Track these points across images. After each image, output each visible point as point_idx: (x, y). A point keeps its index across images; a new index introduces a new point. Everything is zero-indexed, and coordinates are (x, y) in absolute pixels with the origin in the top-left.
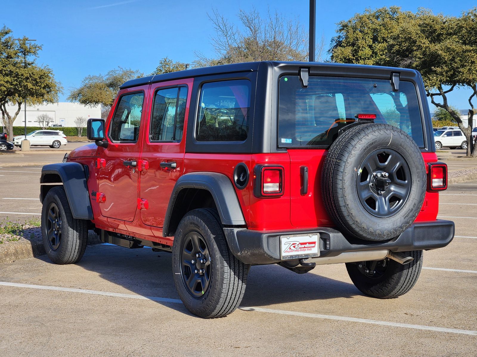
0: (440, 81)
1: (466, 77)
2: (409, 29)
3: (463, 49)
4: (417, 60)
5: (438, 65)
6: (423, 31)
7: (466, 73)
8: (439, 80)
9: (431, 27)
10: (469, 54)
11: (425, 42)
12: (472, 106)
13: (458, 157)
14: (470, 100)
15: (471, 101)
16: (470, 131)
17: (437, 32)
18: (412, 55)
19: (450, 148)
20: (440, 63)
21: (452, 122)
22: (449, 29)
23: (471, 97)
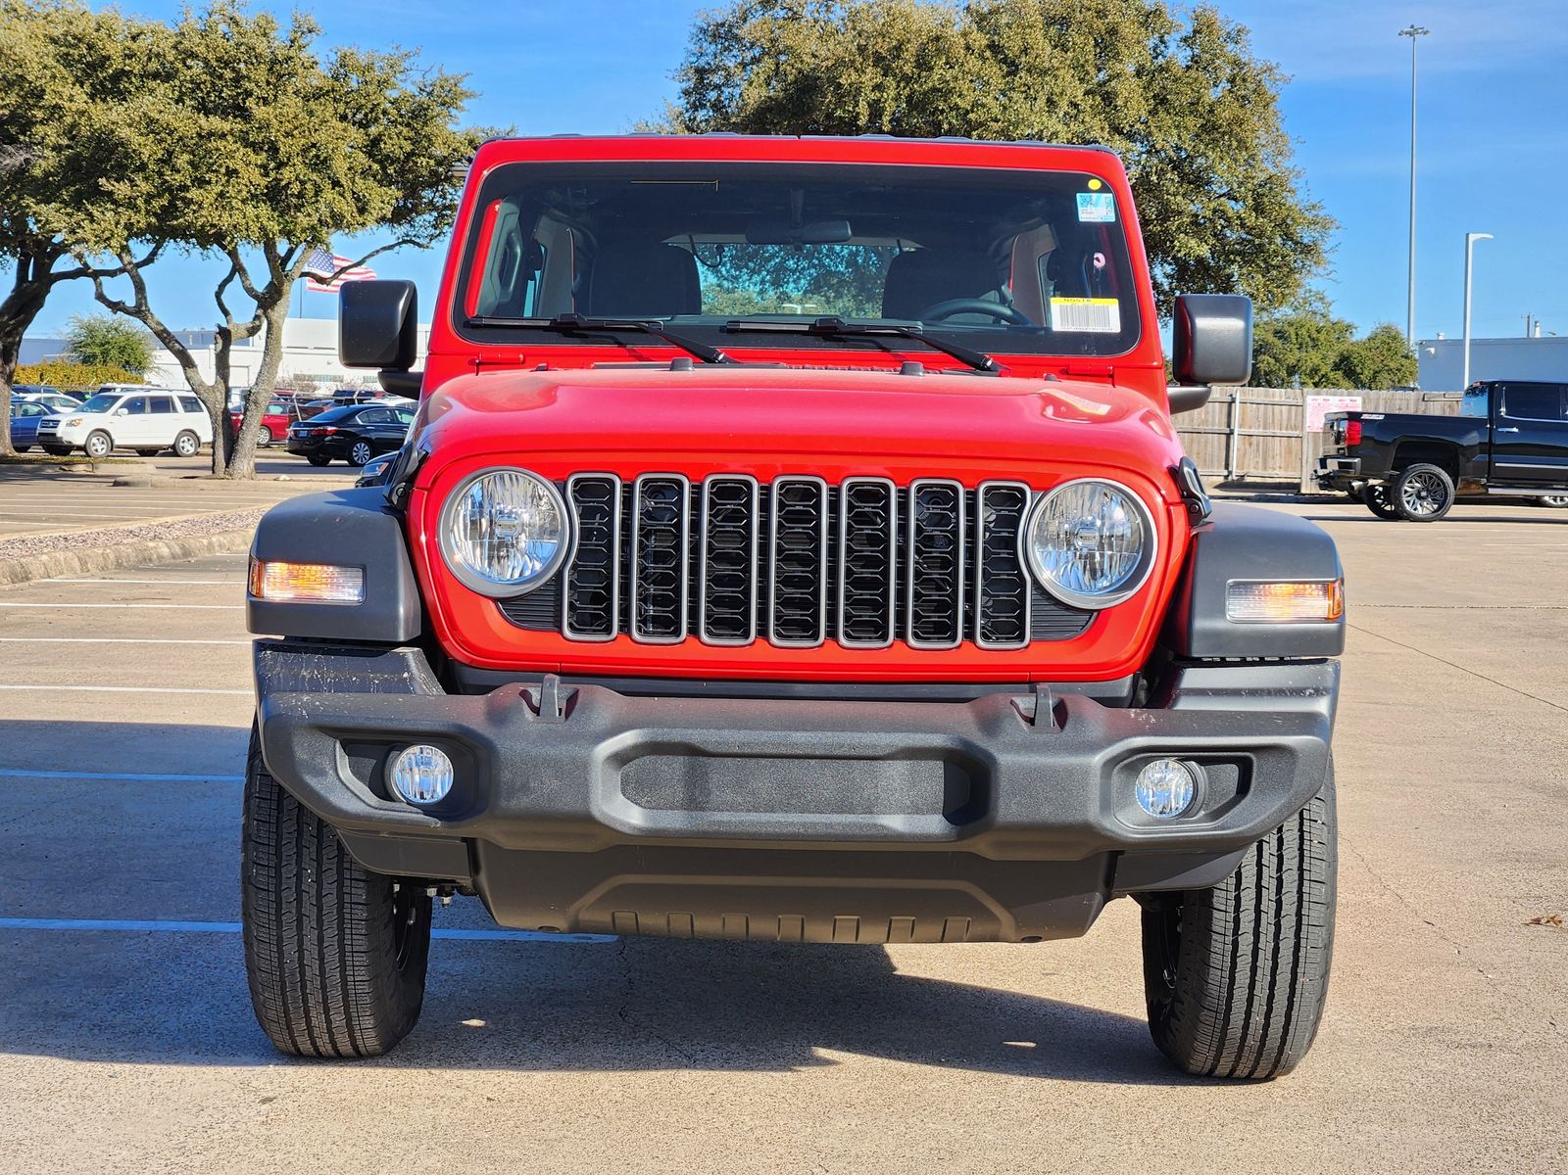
0: (129, 226)
1: (209, 218)
2: (17, 50)
3: (200, 127)
4: (47, 153)
5: (120, 173)
6: (66, 60)
7: (211, 205)
8: (122, 222)
9: (90, 47)
10: (220, 144)
11: (75, 97)
12: (226, 313)
13: (186, 478)
14: (218, 295)
15: (223, 297)
16: (221, 393)
17: (111, 65)
18: (30, 137)
19: (138, 452)
20: (126, 167)
21: (126, 371)
22: (150, 59)
23: (222, 286)
